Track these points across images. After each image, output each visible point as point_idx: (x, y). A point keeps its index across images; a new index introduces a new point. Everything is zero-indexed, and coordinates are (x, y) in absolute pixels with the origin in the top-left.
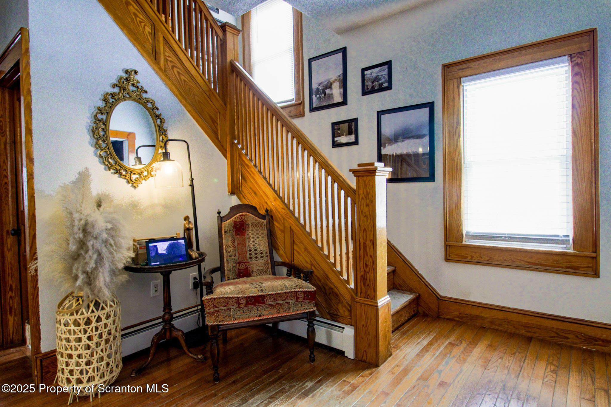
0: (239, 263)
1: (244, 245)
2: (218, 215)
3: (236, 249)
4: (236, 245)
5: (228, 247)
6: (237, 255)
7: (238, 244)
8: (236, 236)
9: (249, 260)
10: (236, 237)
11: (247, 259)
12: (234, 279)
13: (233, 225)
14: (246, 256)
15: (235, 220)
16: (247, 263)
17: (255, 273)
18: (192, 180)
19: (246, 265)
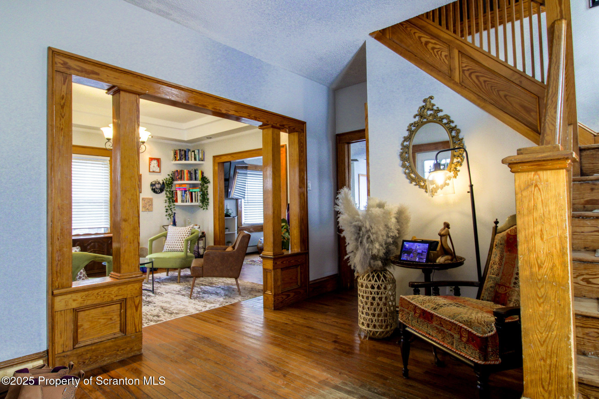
0: (500, 285)
1: (512, 265)
2: (494, 225)
3: (502, 268)
4: (503, 263)
5: (494, 263)
6: (501, 274)
7: (506, 263)
8: (506, 252)
9: (512, 285)
10: (505, 254)
11: (510, 283)
12: (488, 300)
13: (506, 238)
14: (511, 279)
15: (509, 233)
16: (508, 287)
17: (512, 303)
18: (471, 186)
19: (506, 290)
